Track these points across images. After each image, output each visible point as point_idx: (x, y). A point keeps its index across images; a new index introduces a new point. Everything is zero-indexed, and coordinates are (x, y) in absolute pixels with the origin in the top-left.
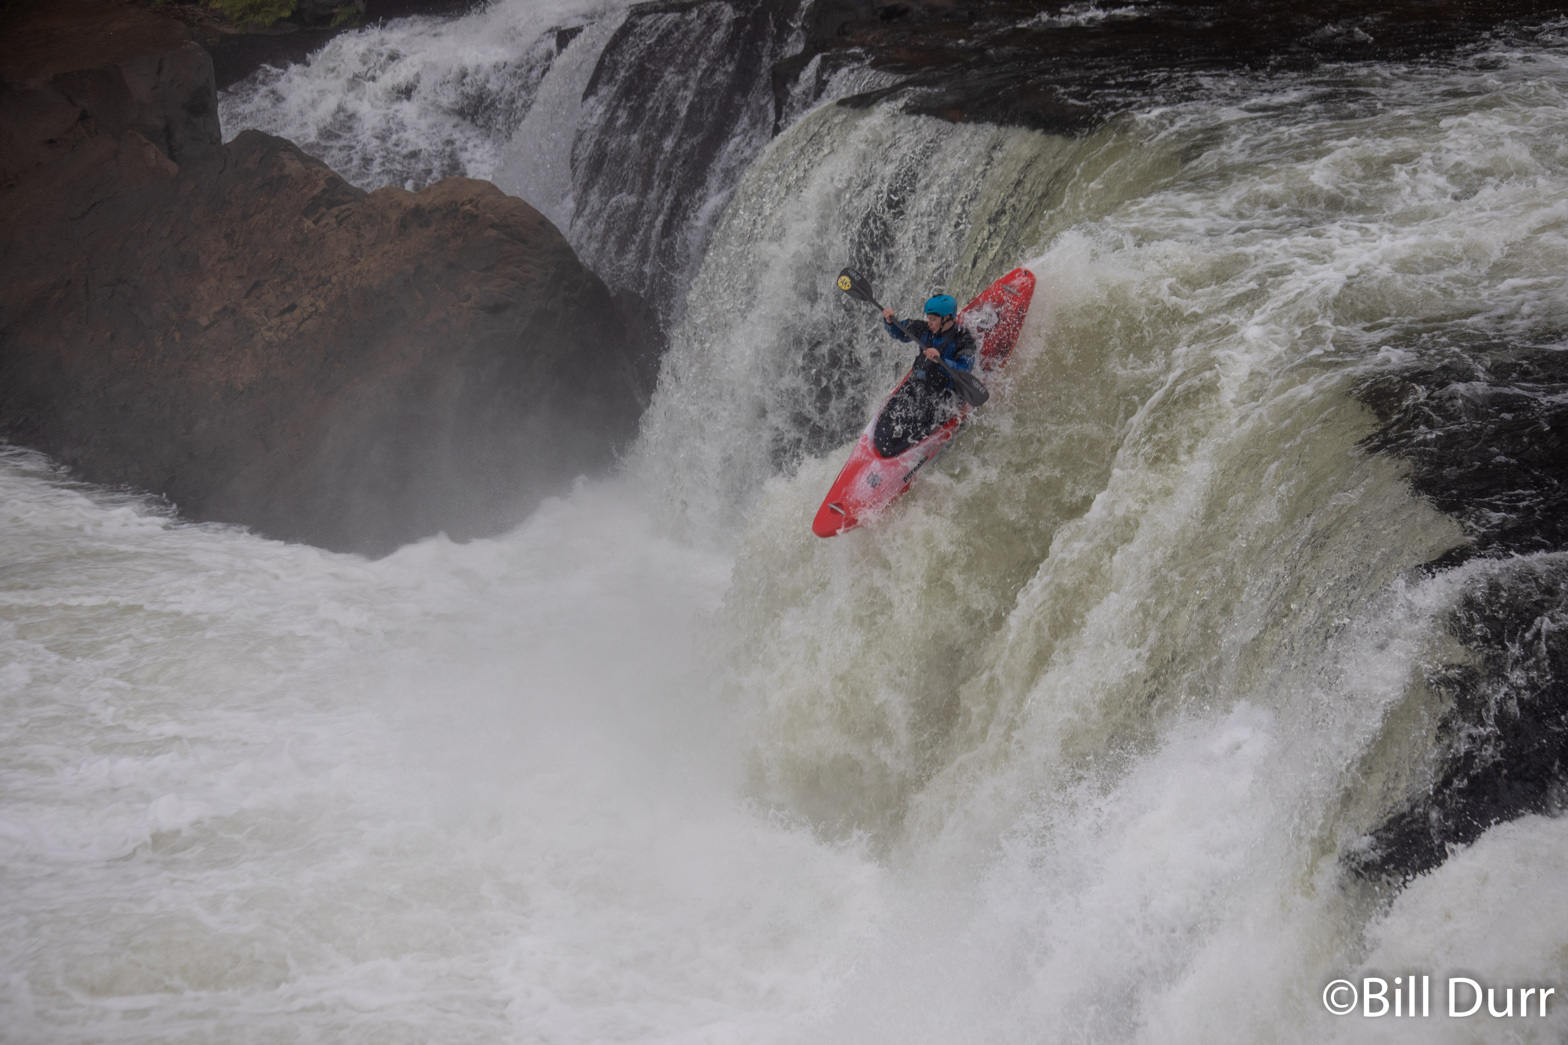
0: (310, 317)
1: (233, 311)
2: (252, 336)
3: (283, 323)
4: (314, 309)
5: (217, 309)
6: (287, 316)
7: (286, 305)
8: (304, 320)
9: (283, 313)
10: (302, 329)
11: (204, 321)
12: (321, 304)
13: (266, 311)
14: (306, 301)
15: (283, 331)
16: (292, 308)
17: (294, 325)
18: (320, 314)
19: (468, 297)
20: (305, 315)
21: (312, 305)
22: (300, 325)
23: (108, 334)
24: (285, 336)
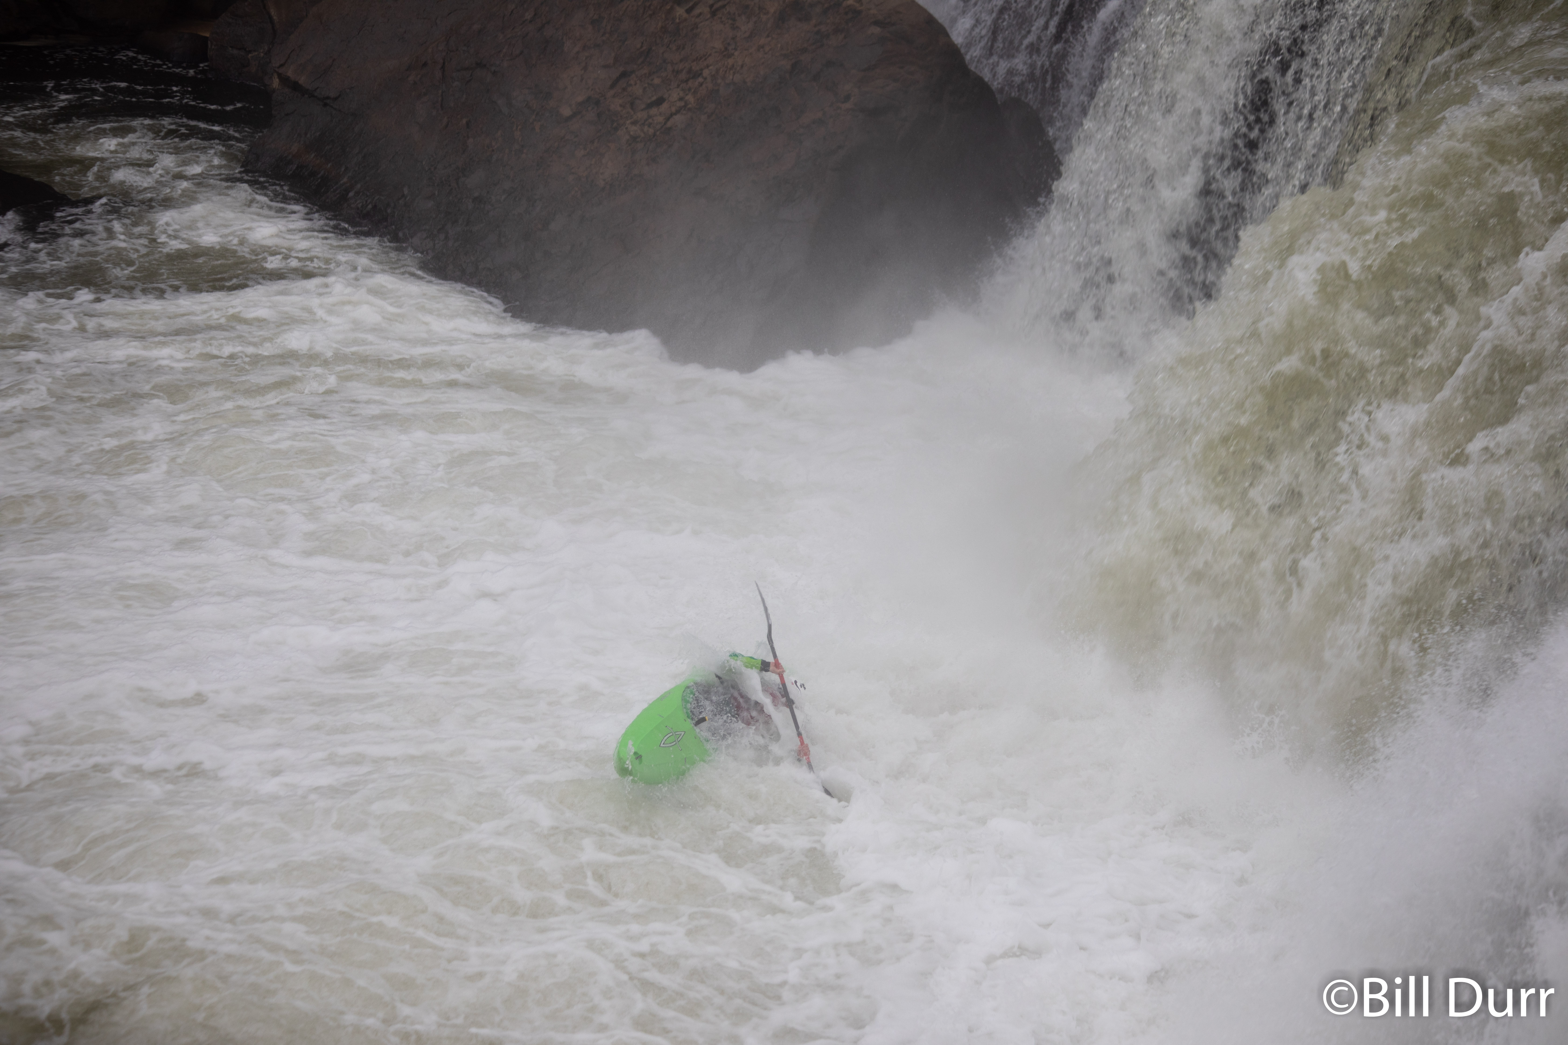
0: (677, 112)
1: (597, 103)
2: (616, 129)
3: (650, 117)
4: (683, 104)
5: (580, 99)
6: (654, 111)
7: (654, 98)
8: (672, 115)
9: (650, 106)
10: (669, 124)
11: (566, 112)
12: (690, 98)
13: (632, 104)
14: (675, 95)
15: (649, 125)
16: (660, 102)
17: (661, 119)
18: (689, 109)
19: (847, 98)
20: (673, 109)
21: (681, 99)
22: (668, 119)
23: (464, 121)
24: (651, 131)
